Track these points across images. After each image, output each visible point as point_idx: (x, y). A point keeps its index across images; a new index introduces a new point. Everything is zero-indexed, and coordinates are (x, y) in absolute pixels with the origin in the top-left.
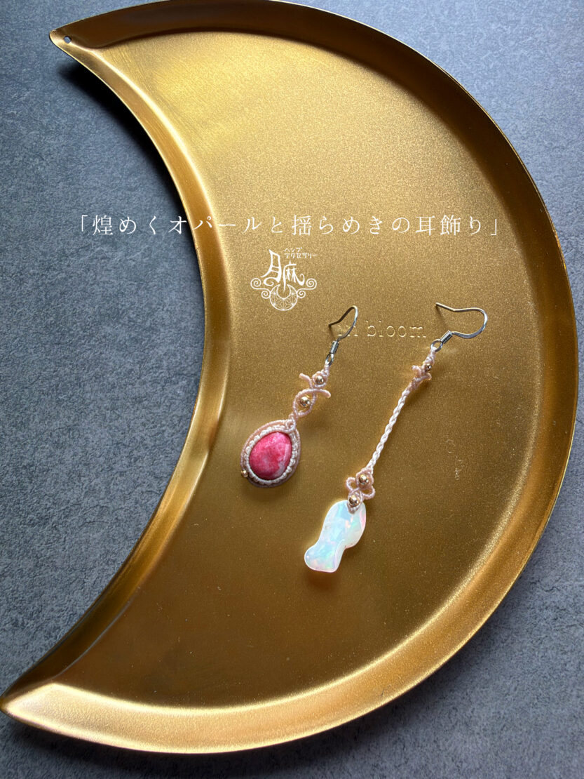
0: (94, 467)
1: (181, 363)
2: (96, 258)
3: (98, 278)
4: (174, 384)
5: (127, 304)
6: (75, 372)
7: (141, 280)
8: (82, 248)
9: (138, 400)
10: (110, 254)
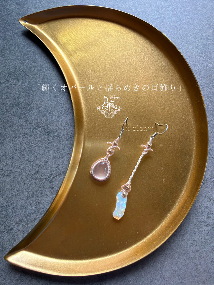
0: (8, 157)
1: (39, 122)
2: (12, 84)
3: (12, 91)
4: (37, 129)
5: (21, 101)
6: (3, 124)
7: (27, 93)
8: (7, 81)
9: (24, 135)
10: (17, 83)
